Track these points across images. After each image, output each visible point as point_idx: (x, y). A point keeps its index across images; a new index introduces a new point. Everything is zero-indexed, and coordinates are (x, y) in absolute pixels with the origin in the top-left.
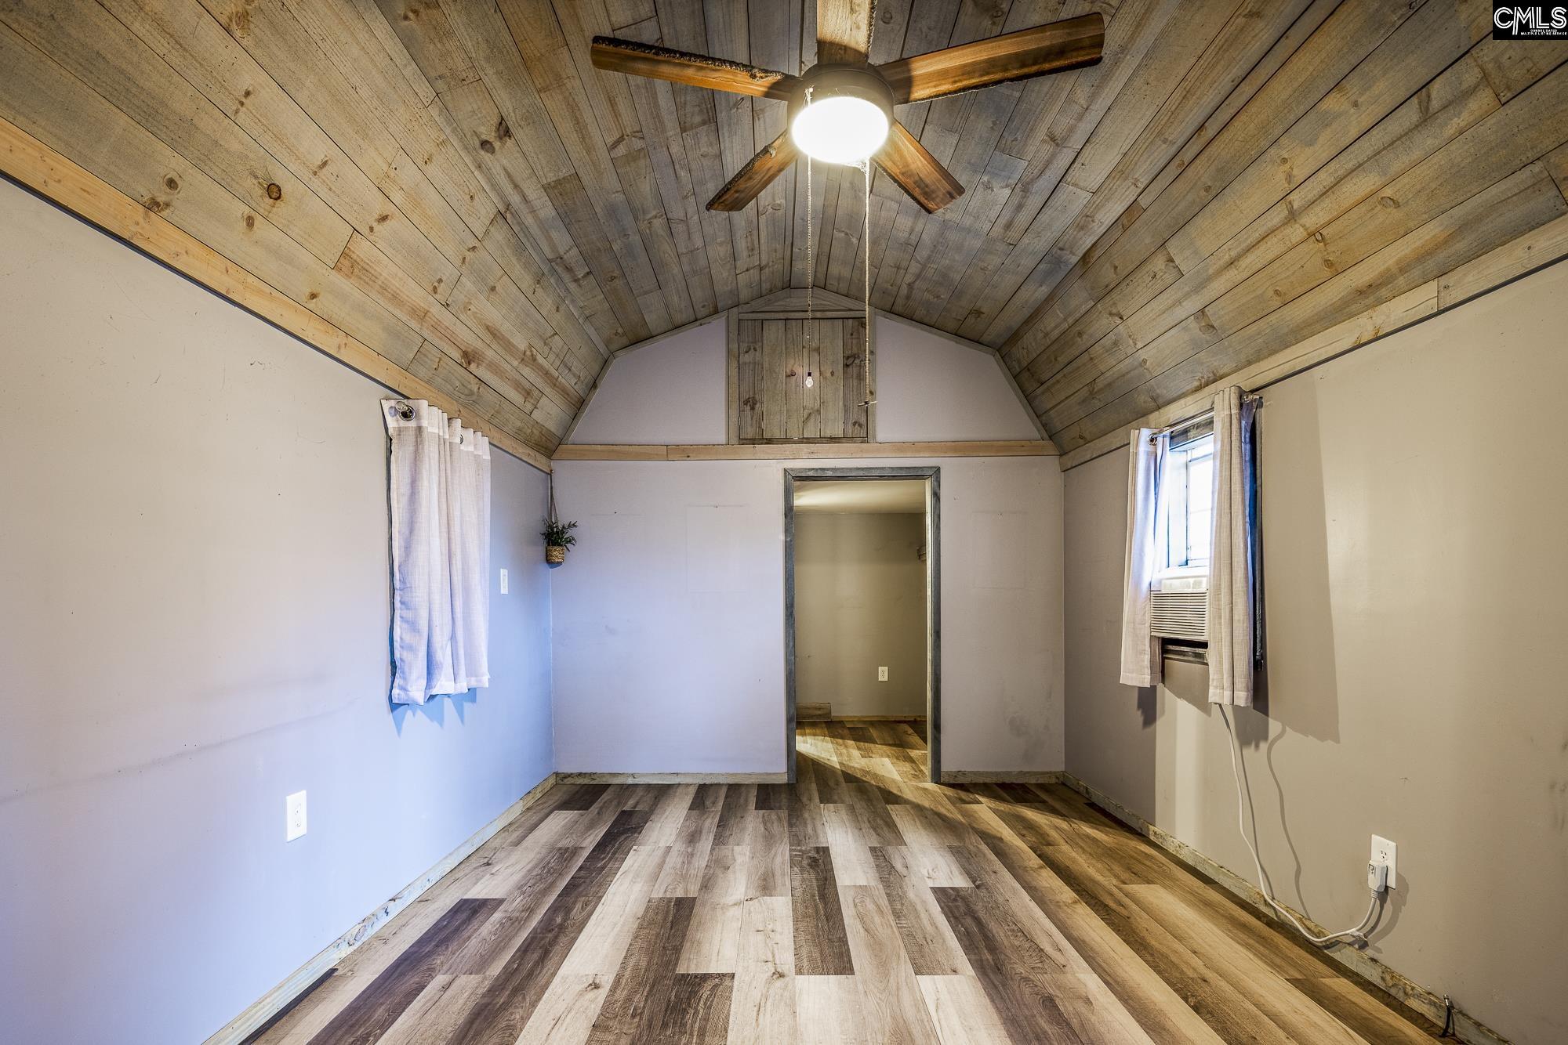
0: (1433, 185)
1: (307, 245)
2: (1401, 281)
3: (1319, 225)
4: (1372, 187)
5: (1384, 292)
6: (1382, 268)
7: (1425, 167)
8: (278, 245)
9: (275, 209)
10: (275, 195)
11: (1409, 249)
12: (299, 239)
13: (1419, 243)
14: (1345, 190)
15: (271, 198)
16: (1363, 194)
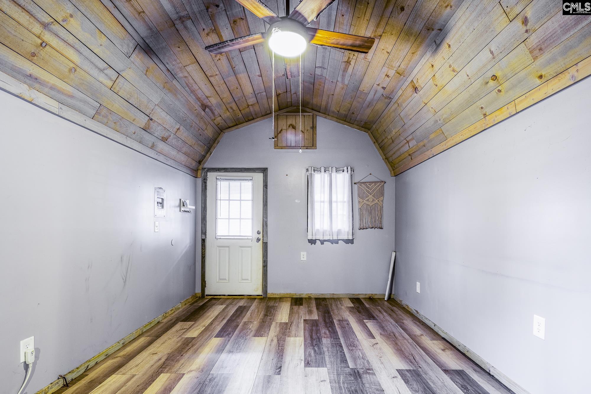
0: (85, 83)
1: (517, 72)
2: (46, 90)
3: (49, 42)
4: (76, 62)
5: (37, 86)
6: (47, 80)
7: (89, 77)
8: (511, 84)
9: (499, 80)
10: (495, 78)
11: (60, 86)
12: (512, 75)
13: (64, 88)
14: (70, 50)
15: (495, 80)
16: (72, 59)
